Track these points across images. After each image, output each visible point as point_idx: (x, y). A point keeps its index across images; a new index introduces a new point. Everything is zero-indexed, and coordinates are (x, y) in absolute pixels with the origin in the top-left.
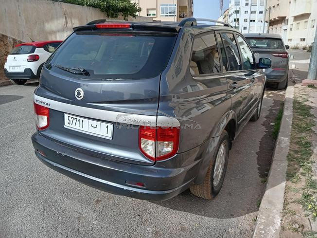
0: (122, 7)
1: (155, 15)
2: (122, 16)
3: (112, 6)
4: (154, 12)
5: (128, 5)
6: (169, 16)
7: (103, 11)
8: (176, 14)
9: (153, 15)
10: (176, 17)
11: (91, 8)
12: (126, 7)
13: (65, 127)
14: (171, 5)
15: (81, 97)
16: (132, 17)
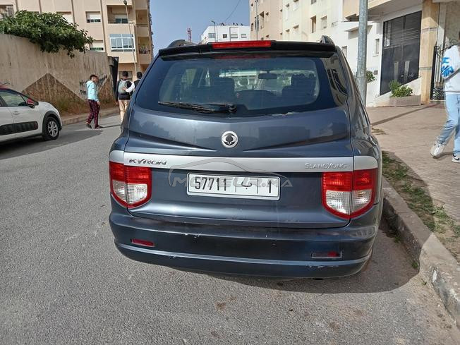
0: (65, 35)
1: (102, 49)
2: (64, 49)
3: (50, 34)
4: (102, 45)
5: (74, 33)
6: (125, 51)
7: (34, 43)
8: (135, 48)
9: (99, 49)
10: (135, 52)
11: (14, 37)
12: (70, 35)
13: (188, 193)
14: (127, 36)
15: (233, 143)
16: (78, 51)
